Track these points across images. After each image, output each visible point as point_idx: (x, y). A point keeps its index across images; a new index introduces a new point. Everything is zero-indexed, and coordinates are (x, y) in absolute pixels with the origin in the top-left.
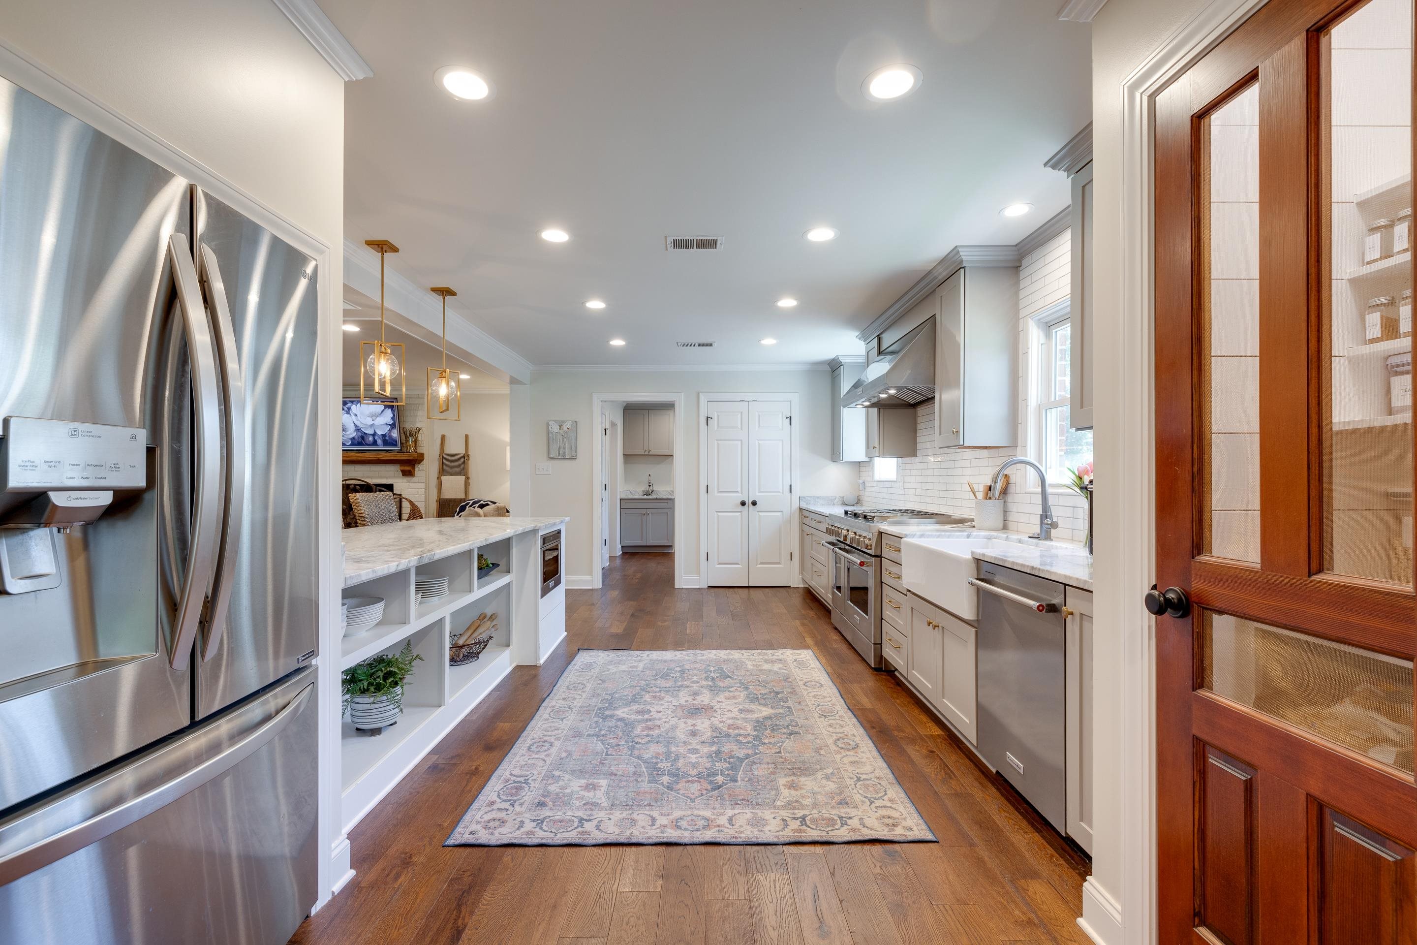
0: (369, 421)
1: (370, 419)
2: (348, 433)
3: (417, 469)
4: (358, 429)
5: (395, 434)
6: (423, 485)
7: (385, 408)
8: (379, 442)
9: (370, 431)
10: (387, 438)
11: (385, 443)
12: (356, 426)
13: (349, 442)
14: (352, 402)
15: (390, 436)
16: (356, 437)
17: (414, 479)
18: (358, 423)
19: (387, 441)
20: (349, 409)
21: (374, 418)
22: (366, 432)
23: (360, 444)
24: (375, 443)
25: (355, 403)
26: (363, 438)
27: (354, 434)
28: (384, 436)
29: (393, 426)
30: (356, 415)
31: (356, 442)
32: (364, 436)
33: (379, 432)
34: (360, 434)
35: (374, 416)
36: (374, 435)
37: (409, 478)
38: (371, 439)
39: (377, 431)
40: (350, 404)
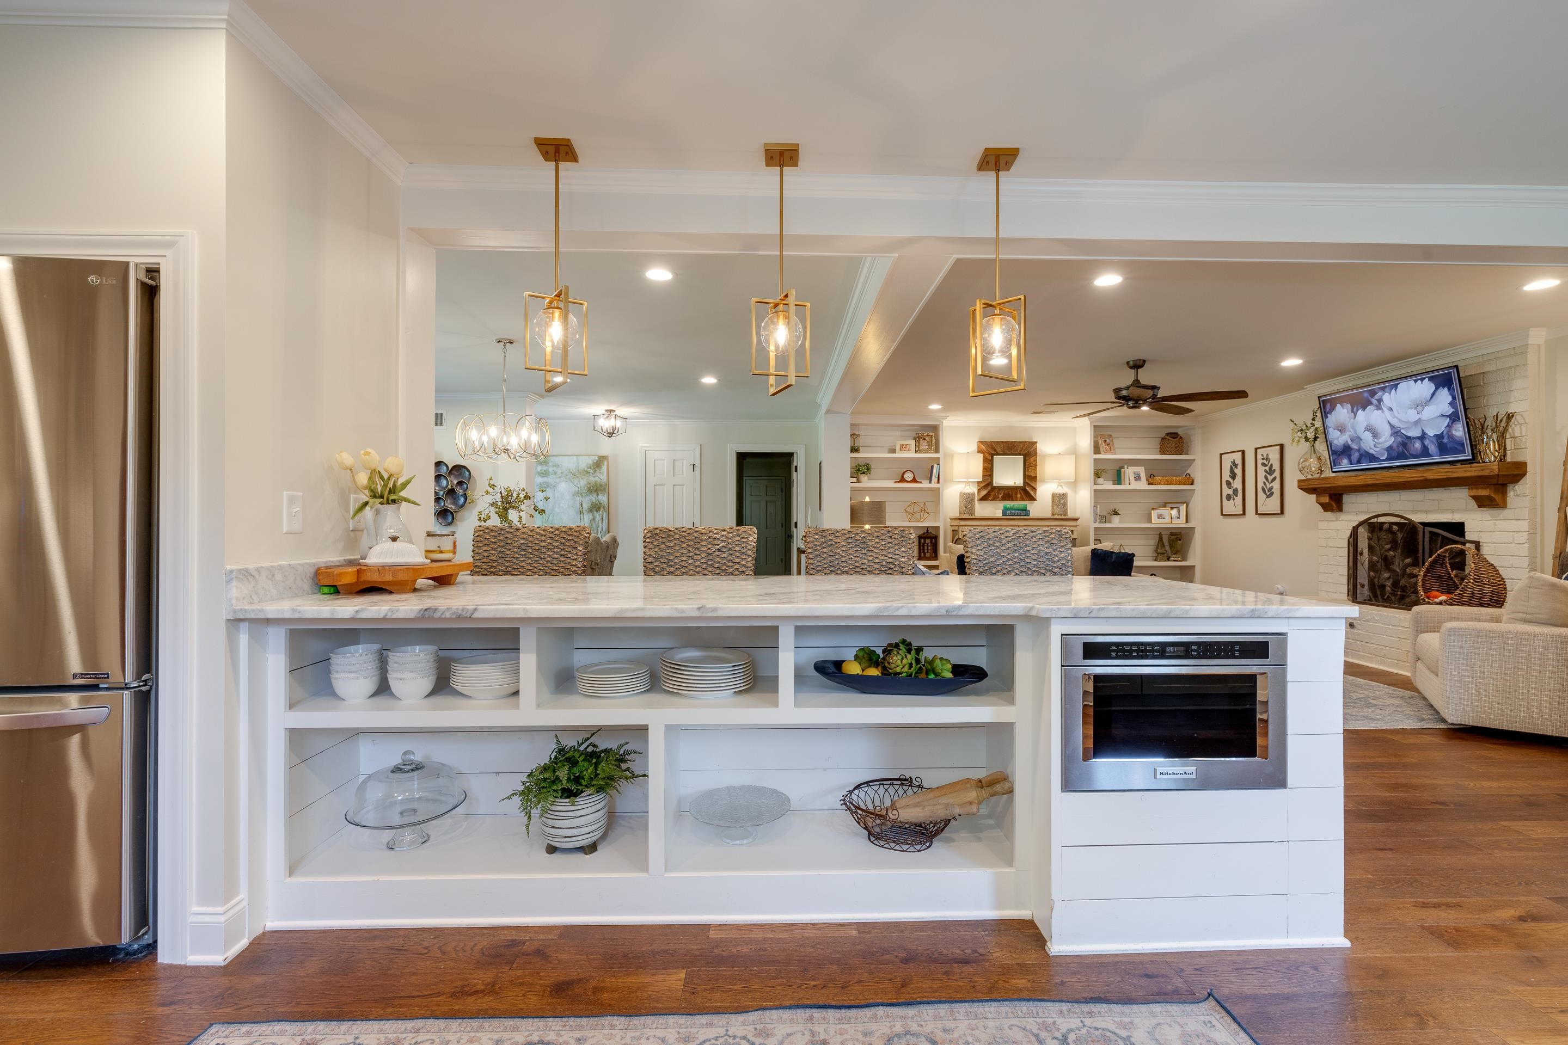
0: (1413, 416)
1: (1414, 411)
2: (1381, 440)
3: (1511, 494)
4: (1396, 432)
5: (1459, 431)
6: (1524, 526)
7: (1437, 389)
8: (1433, 448)
9: (1415, 433)
10: (1445, 441)
11: (1443, 449)
12: (1392, 426)
13: (1382, 456)
14: (1383, 389)
15: (1451, 437)
16: (1395, 445)
17: (1505, 513)
18: (1395, 422)
19: (1444, 444)
20: (1380, 401)
21: (1420, 408)
22: (1409, 434)
23: (1401, 456)
24: (1425, 452)
25: (1387, 389)
26: (1404, 445)
27: (1391, 441)
28: (1439, 437)
29: (1454, 418)
30: (1391, 409)
31: (1394, 454)
32: (1405, 442)
33: (1431, 432)
34: (1400, 439)
35: (1420, 405)
36: (1423, 437)
37: (1495, 512)
38: (1418, 445)
39: (1427, 431)
40: (1380, 394)
